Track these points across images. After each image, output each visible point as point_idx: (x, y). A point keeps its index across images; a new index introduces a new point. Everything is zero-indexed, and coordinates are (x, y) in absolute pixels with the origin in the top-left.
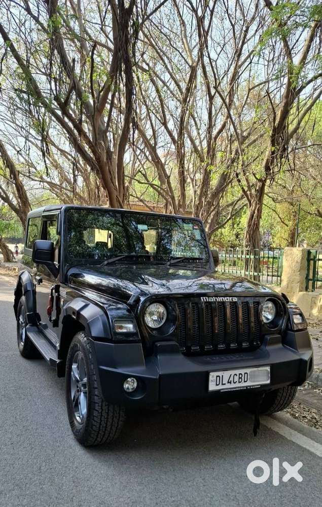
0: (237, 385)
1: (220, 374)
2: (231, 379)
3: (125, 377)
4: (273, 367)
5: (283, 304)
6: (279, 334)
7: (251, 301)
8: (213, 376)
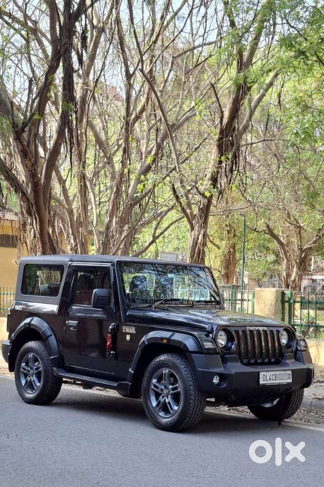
0: (274, 382)
1: (265, 373)
2: (271, 377)
3: (213, 374)
4: (293, 371)
5: (293, 332)
6: (292, 352)
7: (274, 329)
8: (261, 374)
